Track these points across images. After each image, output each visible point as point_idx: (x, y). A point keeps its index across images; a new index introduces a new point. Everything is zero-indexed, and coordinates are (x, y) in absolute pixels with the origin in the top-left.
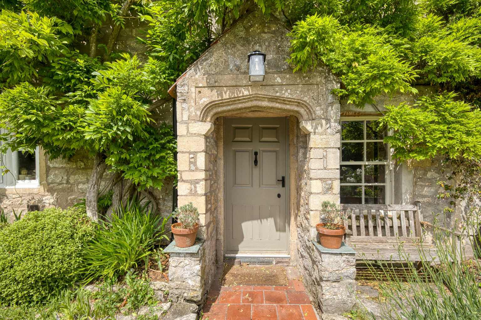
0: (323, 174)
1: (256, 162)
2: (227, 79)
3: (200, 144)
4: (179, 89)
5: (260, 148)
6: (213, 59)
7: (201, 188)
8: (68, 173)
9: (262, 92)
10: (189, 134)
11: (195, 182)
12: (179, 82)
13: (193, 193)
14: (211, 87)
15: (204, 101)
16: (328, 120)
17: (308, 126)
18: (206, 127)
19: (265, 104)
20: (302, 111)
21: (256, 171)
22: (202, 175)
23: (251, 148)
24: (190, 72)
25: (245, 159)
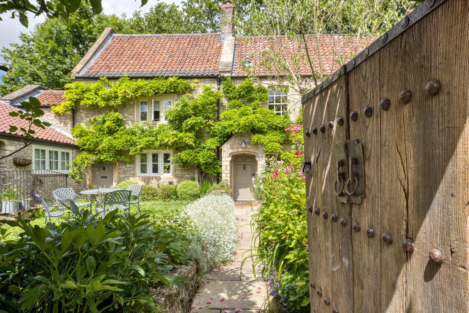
1: (244, 168)
2: (236, 146)
3: (228, 163)
4: (223, 149)
5: (246, 163)
6: (232, 141)
7: (228, 175)
8: (182, 171)
9: (245, 150)
10: (225, 161)
12: (223, 147)
13: (226, 176)
14: (231, 148)
15: (230, 152)
16: (262, 158)
17: (257, 159)
18: (230, 159)
19: (246, 153)
20: (256, 155)
21: (244, 171)
22: (229, 172)
23: (242, 163)
24: (225, 145)
25: (241, 167)
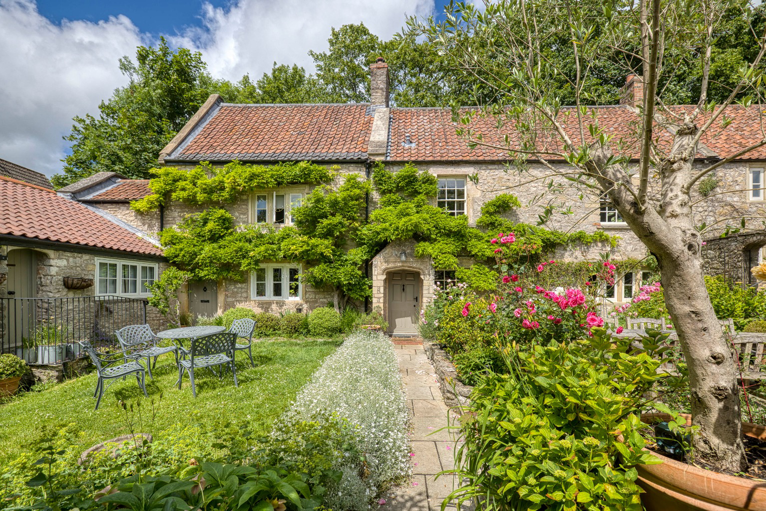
0: (428, 295)
1: (403, 290)
2: (392, 259)
3: (382, 284)
4: (374, 263)
5: (406, 283)
6: (387, 251)
7: (382, 300)
8: (315, 293)
9: (405, 265)
10: (377, 280)
11: (379, 298)
12: (374, 260)
13: (379, 302)
14: (386, 262)
15: (383, 267)
16: (429, 275)
17: (422, 277)
18: (384, 277)
19: (406, 268)
20: (421, 271)
21: (403, 294)
22: (382, 295)
23: (401, 283)
24: (377, 257)
25: (398, 289)
